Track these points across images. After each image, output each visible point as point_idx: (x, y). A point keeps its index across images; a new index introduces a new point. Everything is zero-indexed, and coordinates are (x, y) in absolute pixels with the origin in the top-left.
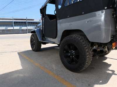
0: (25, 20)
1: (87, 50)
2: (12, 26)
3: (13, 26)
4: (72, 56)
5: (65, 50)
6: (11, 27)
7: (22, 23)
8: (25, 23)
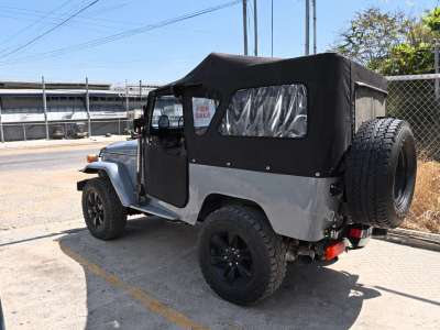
0: (81, 86)
1: (271, 254)
2: (40, 109)
3: (43, 108)
4: (234, 264)
5: (212, 245)
6: (38, 112)
7: (72, 97)
8: (82, 98)
